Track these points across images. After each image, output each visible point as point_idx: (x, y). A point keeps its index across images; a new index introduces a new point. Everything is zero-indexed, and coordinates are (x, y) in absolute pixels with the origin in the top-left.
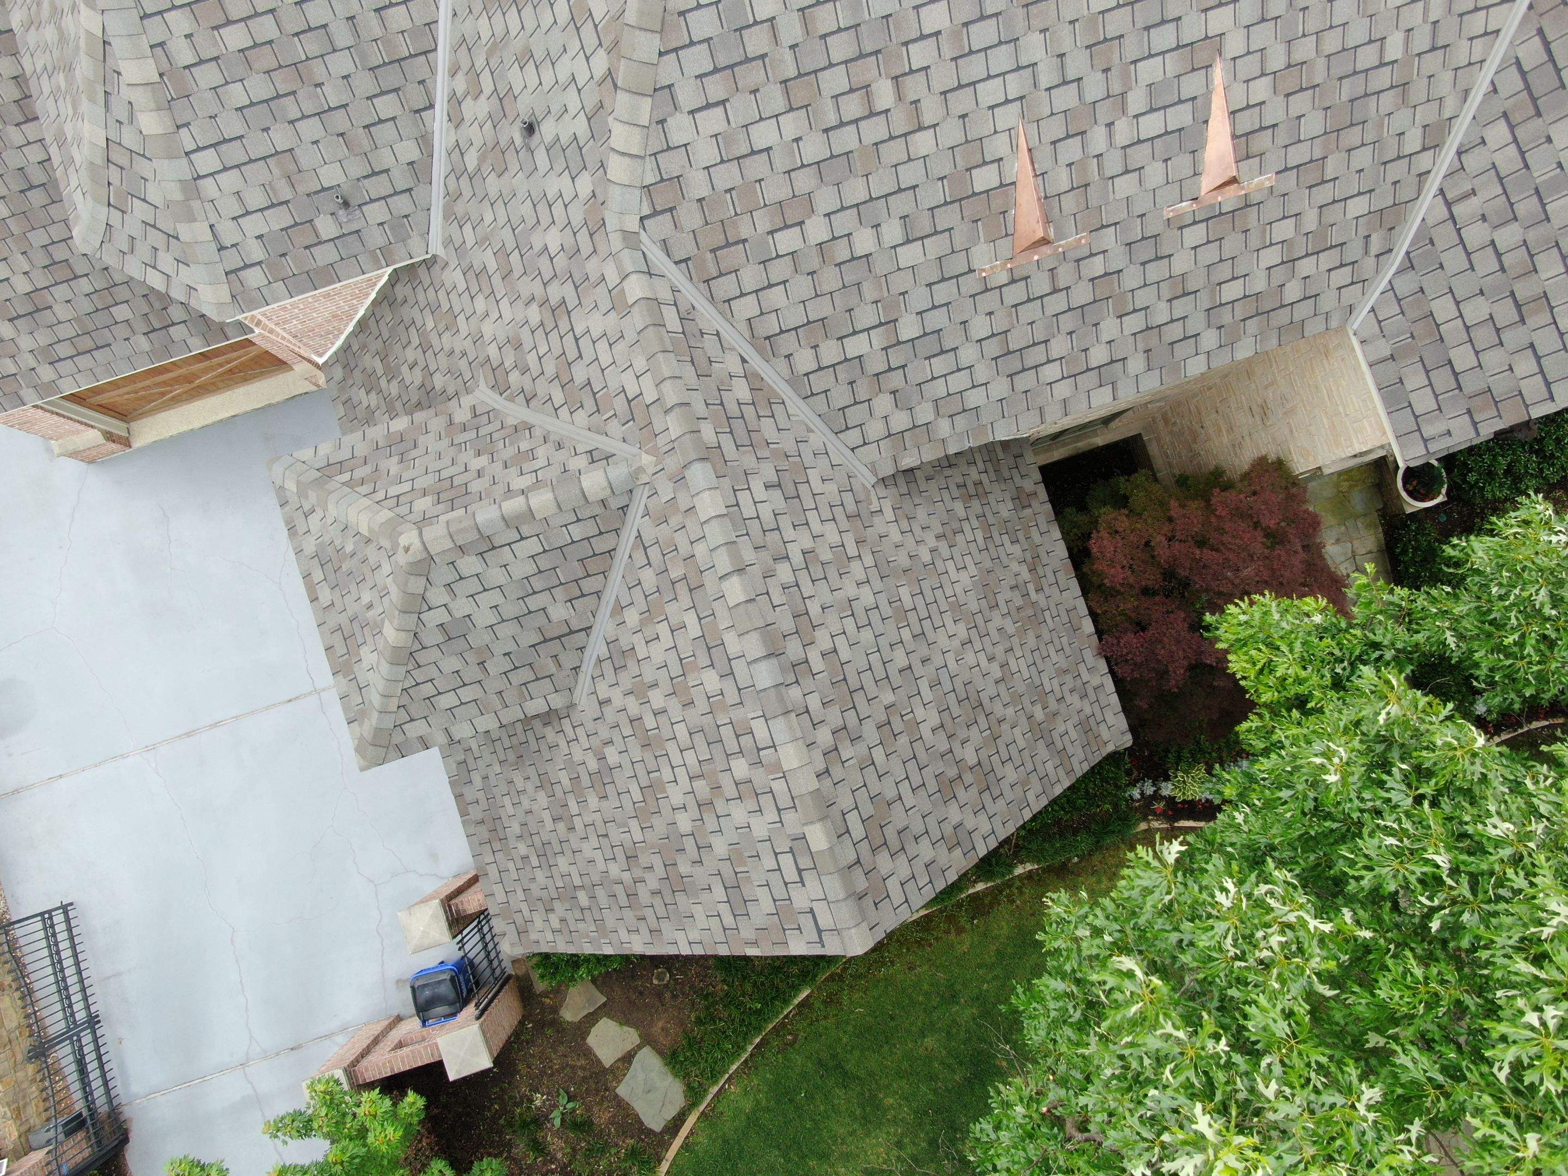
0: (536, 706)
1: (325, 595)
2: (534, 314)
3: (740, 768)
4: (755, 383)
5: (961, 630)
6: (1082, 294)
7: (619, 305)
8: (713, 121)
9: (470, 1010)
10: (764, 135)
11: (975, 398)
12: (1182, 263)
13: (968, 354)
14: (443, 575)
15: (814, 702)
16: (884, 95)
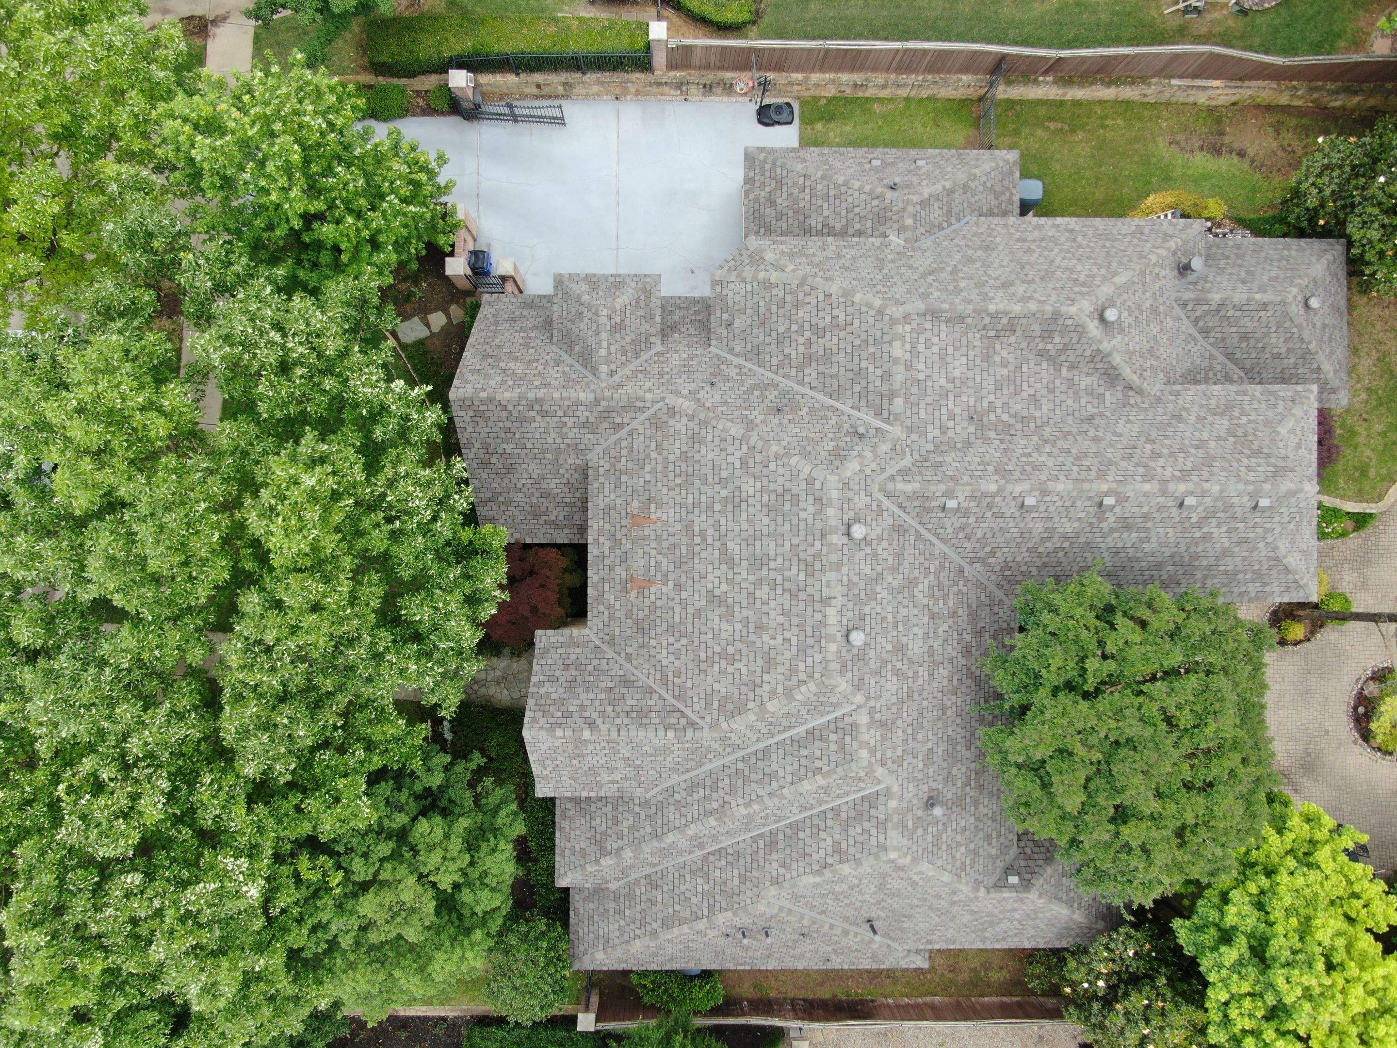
0: (555, 333)
1: (611, 280)
2: (667, 369)
3: (510, 383)
4: (621, 426)
5: (535, 476)
6: (618, 536)
7: (649, 391)
8: (684, 431)
9: (469, 272)
10: (677, 443)
11: (601, 496)
12: (618, 569)
13: (613, 496)
14: (594, 318)
15: (520, 408)
16: (678, 481)
